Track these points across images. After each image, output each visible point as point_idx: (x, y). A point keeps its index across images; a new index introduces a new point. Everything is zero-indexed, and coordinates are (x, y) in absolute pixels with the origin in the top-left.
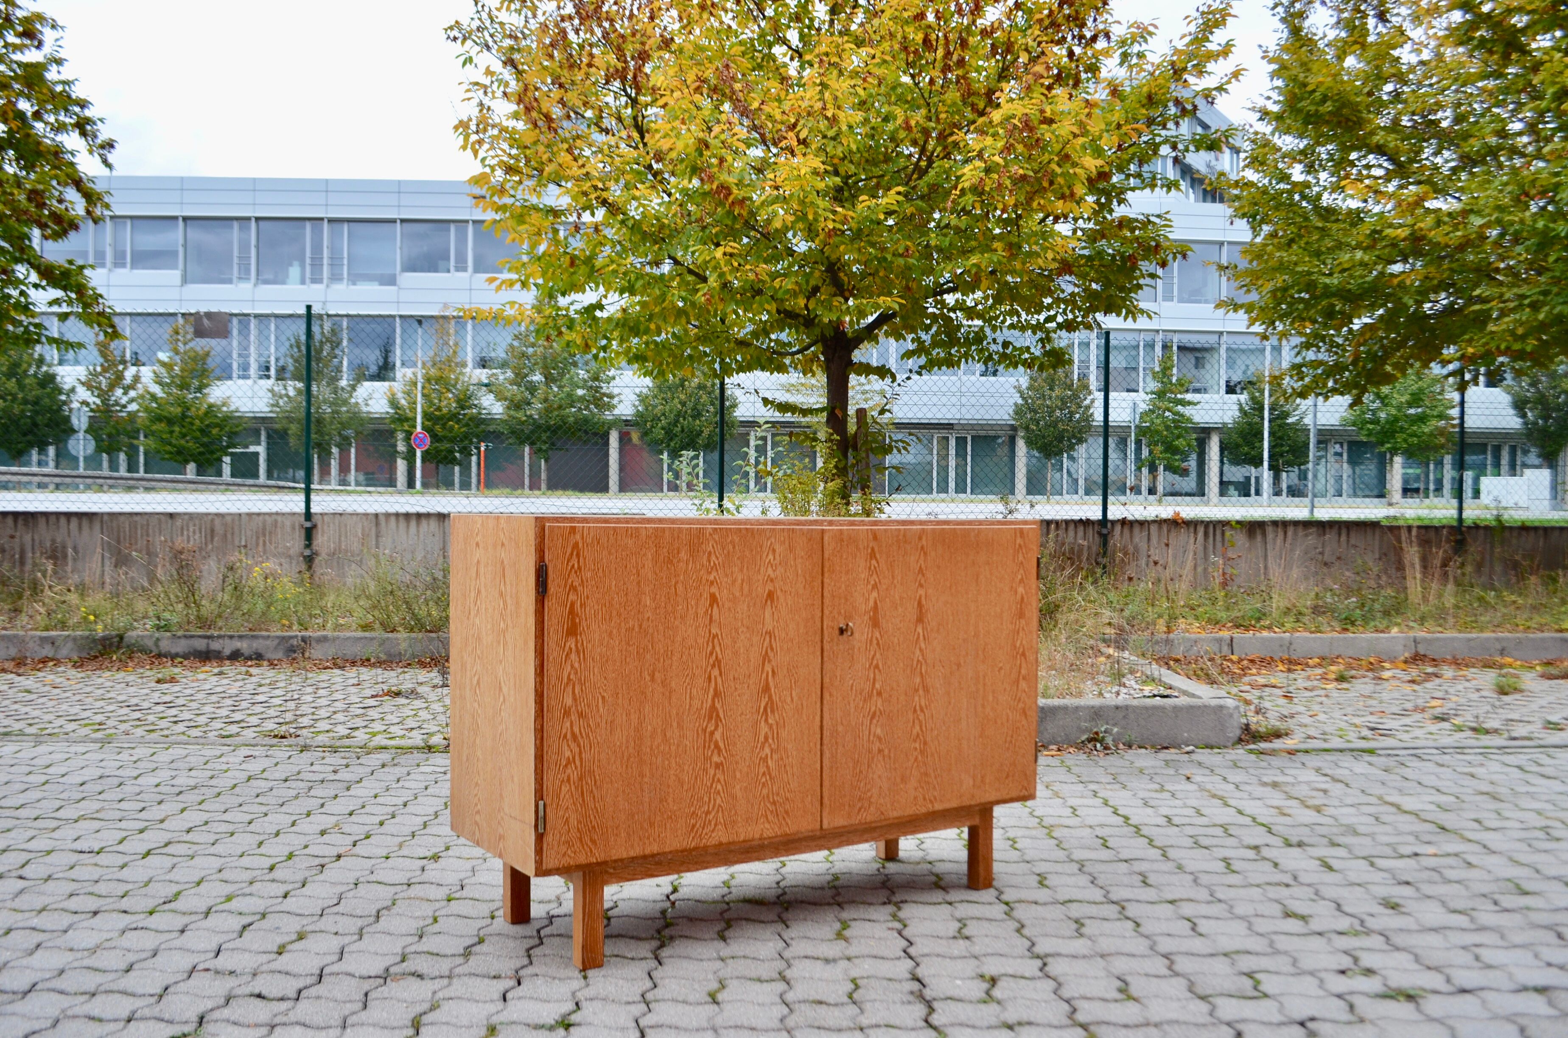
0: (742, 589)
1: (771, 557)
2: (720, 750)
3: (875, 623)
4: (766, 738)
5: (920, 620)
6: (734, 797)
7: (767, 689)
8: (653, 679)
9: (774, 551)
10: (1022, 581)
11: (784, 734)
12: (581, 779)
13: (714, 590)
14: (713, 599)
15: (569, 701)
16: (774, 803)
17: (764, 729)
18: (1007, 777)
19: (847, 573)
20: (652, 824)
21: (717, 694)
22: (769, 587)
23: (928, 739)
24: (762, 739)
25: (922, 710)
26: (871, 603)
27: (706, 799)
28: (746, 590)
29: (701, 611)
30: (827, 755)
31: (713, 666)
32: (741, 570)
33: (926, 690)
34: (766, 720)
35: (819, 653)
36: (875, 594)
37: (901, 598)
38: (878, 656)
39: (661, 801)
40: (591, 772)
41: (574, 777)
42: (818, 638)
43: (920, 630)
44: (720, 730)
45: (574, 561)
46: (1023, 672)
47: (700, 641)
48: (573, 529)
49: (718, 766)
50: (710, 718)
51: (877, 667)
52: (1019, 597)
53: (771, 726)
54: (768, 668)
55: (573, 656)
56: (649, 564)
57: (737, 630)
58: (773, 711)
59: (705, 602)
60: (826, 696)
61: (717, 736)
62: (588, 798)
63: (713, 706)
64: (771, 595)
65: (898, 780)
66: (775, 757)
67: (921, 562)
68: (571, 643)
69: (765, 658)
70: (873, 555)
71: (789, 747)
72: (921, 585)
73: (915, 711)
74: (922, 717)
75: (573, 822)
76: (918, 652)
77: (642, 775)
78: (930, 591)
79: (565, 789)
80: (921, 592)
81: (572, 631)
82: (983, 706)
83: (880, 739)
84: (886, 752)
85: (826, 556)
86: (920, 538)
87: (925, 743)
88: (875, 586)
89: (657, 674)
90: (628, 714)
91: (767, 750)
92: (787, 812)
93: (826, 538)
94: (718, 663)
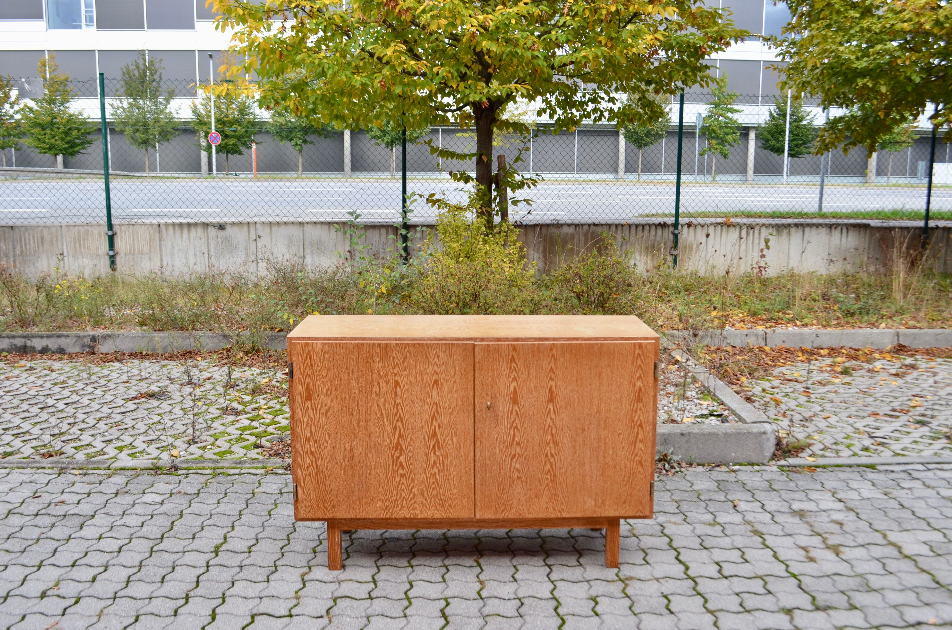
0: (416, 378)
1: (436, 360)
2: (403, 468)
3: (515, 401)
4: (435, 463)
5: (551, 400)
6: (414, 494)
7: (434, 435)
8: (359, 426)
9: (438, 356)
10: (640, 377)
11: (447, 462)
12: (317, 474)
13: (396, 378)
14: (397, 384)
15: (308, 434)
16: (441, 500)
17: (433, 458)
18: (625, 502)
19: (493, 370)
20: (361, 503)
21: (400, 436)
22: (436, 377)
23: (558, 474)
24: (432, 463)
25: (552, 455)
26: (512, 389)
27: (395, 493)
28: (419, 378)
29: (389, 390)
30: (478, 476)
31: (398, 421)
32: (416, 367)
33: (556, 444)
34: (435, 453)
35: (472, 417)
36: (514, 384)
37: (536, 387)
38: (517, 421)
39: (366, 491)
40: (323, 472)
41: (313, 473)
42: (471, 408)
43: (551, 406)
44: (403, 456)
45: (308, 361)
46: (640, 437)
47: (389, 406)
48: (307, 344)
49: (402, 476)
50: (397, 449)
51: (516, 427)
52: (637, 388)
53: (438, 457)
54: (435, 423)
55: (310, 411)
56: (354, 363)
57: (413, 402)
58: (439, 448)
59: (391, 385)
60: (478, 443)
61: (402, 459)
62: (321, 485)
63: (398, 442)
64: (436, 382)
65: (533, 496)
66: (441, 474)
67: (552, 364)
68: (308, 404)
69: (433, 418)
70: (513, 360)
71: (452, 469)
72: (551, 379)
73: (547, 455)
74: (552, 460)
75: (313, 495)
76: (549, 420)
77: (354, 476)
78: (559, 383)
79: (308, 479)
80: (552, 383)
81: (309, 398)
82: (604, 457)
83: (518, 471)
84: (524, 478)
85: (477, 360)
86: (551, 349)
87: (555, 476)
88: (514, 379)
89: (361, 423)
90: (344, 444)
91: (435, 470)
92: (450, 506)
93: (477, 350)
94: (401, 419)
